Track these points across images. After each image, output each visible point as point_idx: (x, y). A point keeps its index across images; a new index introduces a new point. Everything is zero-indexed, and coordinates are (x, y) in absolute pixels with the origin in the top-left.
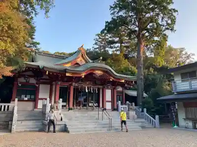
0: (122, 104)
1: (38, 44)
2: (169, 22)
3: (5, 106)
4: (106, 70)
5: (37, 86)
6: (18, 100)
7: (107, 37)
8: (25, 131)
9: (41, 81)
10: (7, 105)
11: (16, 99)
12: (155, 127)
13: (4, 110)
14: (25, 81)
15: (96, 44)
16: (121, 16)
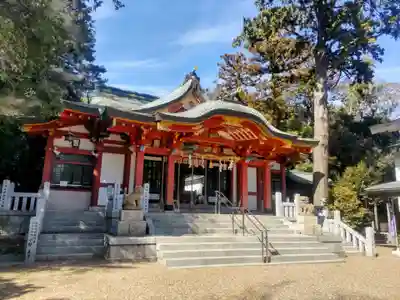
1: (103, 71)
3: (21, 199)
5: (97, 155)
6: (52, 188)
9: (106, 145)
10: (26, 195)
11: (47, 185)
13: (20, 207)
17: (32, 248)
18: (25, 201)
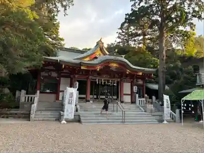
0: (140, 97)
2: (197, 9)
3: (28, 97)
4: (122, 63)
5: (58, 79)
6: (40, 92)
7: (130, 30)
8: (43, 120)
9: (62, 74)
10: (30, 96)
11: (38, 92)
12: (175, 122)
13: (28, 101)
14: (47, 74)
15: (119, 37)
16: (142, 6)
17: (32, 116)
18: (30, 98)
